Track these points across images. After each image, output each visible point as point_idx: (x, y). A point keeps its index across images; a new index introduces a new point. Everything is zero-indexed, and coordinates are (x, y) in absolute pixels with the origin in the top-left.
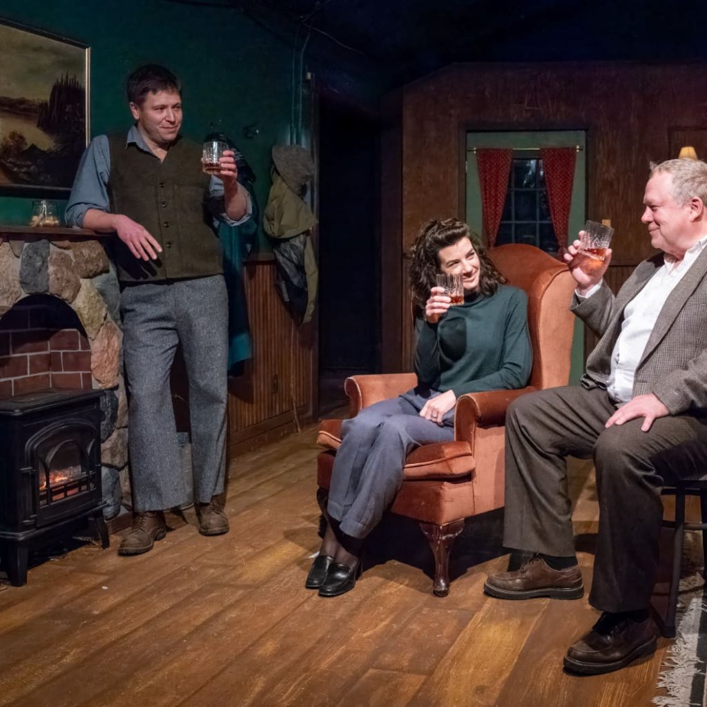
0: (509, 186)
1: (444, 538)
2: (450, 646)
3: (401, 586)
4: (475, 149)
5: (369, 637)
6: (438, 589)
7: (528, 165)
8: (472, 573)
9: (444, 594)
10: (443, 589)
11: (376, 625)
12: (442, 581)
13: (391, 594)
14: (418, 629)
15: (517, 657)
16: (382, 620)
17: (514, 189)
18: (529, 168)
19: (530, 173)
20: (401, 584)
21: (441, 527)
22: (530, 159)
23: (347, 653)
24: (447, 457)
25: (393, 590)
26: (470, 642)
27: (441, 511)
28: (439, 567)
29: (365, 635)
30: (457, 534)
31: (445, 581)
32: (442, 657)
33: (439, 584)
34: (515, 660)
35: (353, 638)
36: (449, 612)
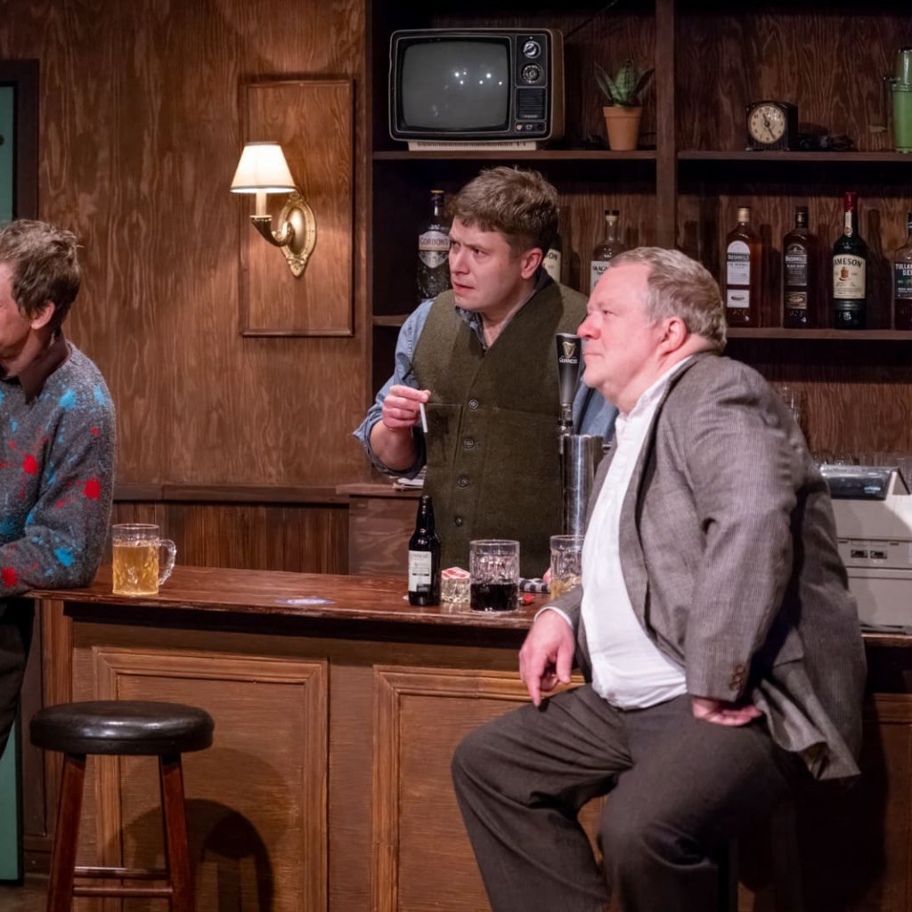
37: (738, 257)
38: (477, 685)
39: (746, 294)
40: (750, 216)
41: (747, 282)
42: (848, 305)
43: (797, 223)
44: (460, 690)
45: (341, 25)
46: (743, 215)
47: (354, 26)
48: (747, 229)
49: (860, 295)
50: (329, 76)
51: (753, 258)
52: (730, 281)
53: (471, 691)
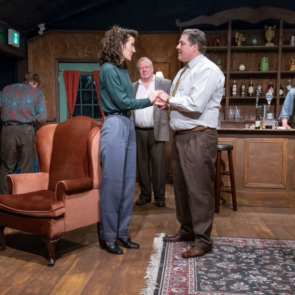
0: (79, 88)
1: (52, 242)
2: (56, 285)
3: (34, 263)
4: (63, 70)
5: (21, 283)
6: (50, 263)
7: (88, 78)
8: (65, 257)
9: (52, 265)
10: (52, 263)
11: (24, 279)
12: (52, 260)
13: (29, 266)
14: (42, 279)
15: (84, 287)
16: (26, 277)
17: (81, 90)
18: (88, 80)
19: (89, 82)
20: (34, 262)
21: (51, 237)
22: (89, 76)
23: (12, 290)
24: (53, 209)
25: (30, 265)
26: (64, 283)
27: (51, 231)
28: (50, 254)
29: (19, 283)
30: (58, 240)
31: (53, 260)
32: (53, 289)
33: (50, 261)
34: (83, 288)
35: (14, 284)
36: (55, 272)
37: (234, 87)
38: (262, 140)
39: (236, 92)
40: (236, 82)
41: (236, 91)
42: (251, 94)
43: (243, 82)
44: (260, 141)
45: (167, 55)
46: (235, 81)
47: (169, 55)
48: (235, 83)
49: (253, 92)
50: (165, 63)
51: (237, 87)
52: (233, 91)
53: (262, 142)
